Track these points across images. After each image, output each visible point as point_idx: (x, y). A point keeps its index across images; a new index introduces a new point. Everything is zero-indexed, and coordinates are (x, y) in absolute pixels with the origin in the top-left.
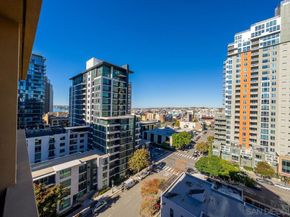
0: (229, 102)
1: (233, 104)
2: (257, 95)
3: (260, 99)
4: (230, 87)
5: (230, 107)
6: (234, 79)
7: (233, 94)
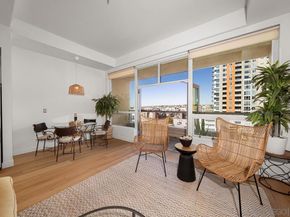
0: (217, 99)
1: (221, 101)
2: (240, 93)
3: (242, 95)
4: (217, 85)
5: (218, 104)
6: (221, 78)
7: (221, 92)
